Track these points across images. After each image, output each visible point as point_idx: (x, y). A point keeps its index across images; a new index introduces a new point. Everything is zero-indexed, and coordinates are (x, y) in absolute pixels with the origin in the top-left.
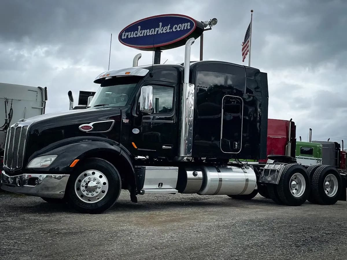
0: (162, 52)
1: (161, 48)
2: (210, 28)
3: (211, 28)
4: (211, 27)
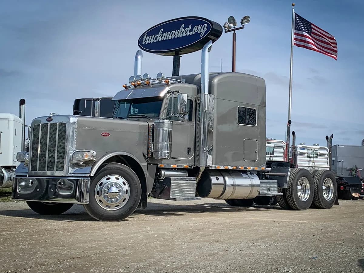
0: (181, 56)
1: (180, 52)
2: (242, 26)
4: (243, 25)
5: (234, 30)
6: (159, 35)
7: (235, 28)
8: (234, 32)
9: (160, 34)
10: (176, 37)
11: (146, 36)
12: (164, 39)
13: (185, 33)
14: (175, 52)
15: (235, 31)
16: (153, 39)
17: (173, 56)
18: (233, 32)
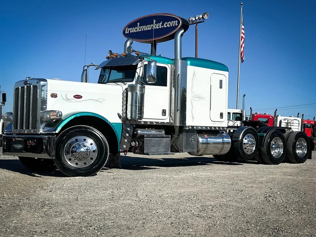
0: (157, 44)
3: (204, 20)
5: (197, 23)
8: (197, 25)
17: (151, 43)
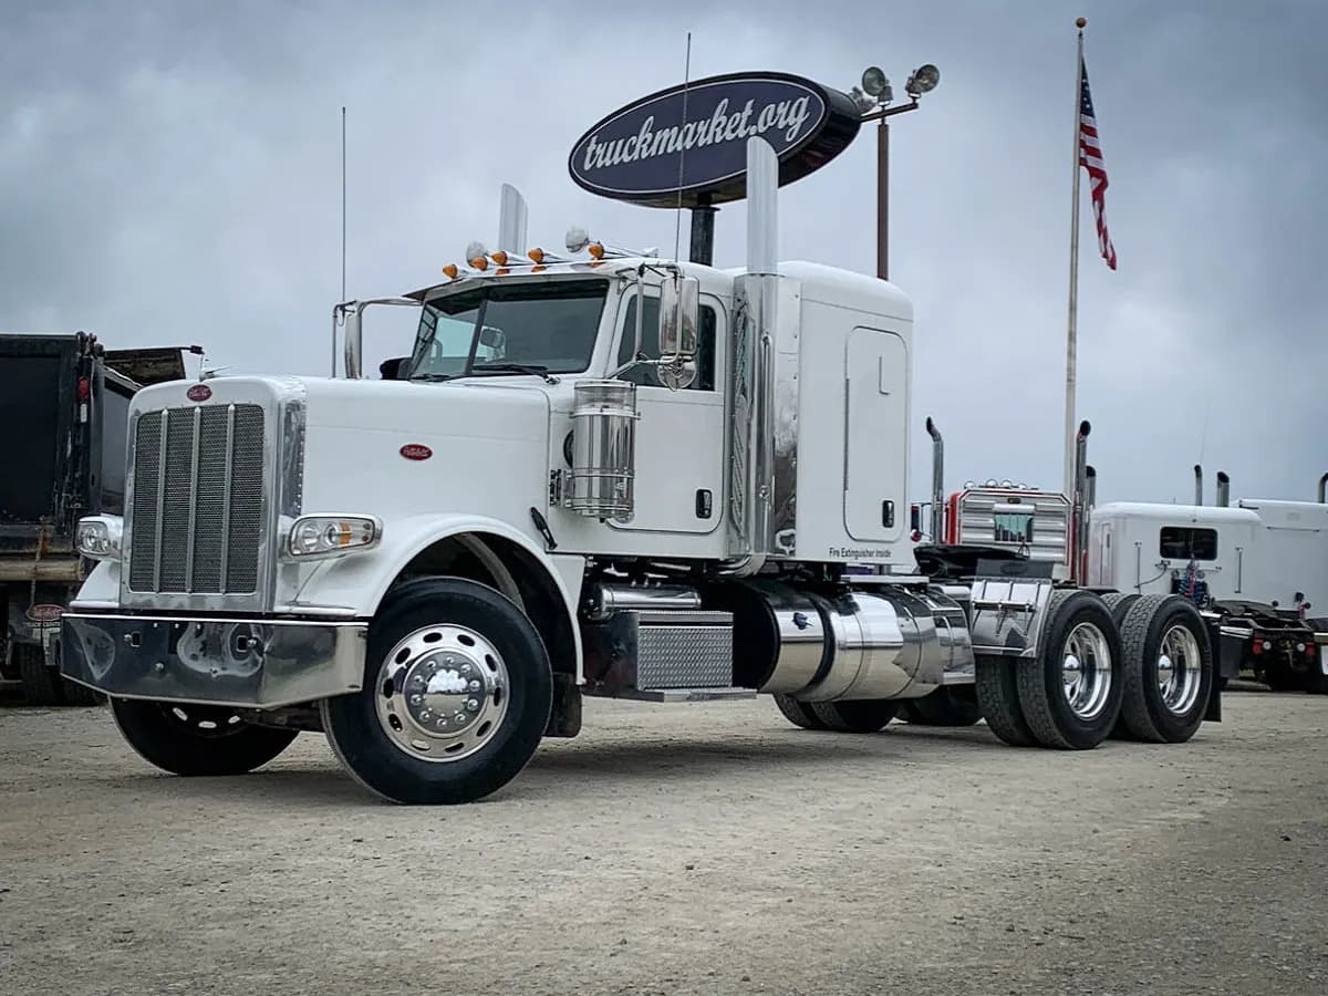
0: (718, 209)
1: (713, 196)
2: (911, 101)
3: (917, 101)
4: (914, 98)
5: (883, 114)
6: (641, 138)
7: (886, 108)
8: (883, 122)
9: (645, 134)
10: (700, 145)
11: (597, 143)
12: (658, 151)
13: (733, 131)
14: (695, 196)
15: (887, 118)
16: (621, 154)
17: (690, 208)
18: (878, 121)
